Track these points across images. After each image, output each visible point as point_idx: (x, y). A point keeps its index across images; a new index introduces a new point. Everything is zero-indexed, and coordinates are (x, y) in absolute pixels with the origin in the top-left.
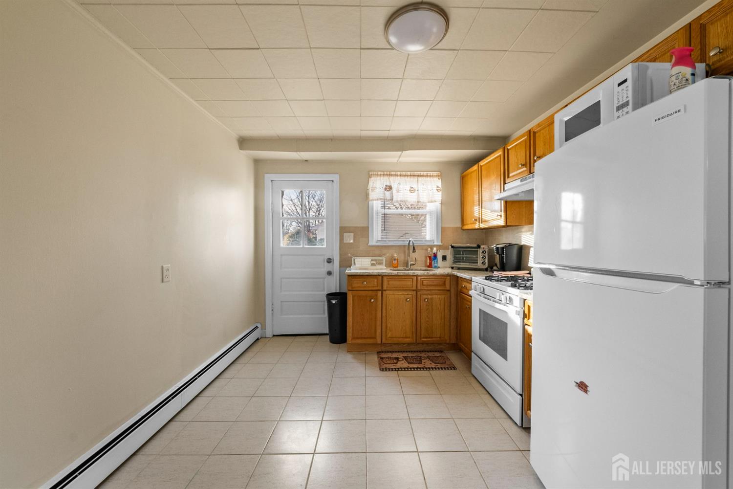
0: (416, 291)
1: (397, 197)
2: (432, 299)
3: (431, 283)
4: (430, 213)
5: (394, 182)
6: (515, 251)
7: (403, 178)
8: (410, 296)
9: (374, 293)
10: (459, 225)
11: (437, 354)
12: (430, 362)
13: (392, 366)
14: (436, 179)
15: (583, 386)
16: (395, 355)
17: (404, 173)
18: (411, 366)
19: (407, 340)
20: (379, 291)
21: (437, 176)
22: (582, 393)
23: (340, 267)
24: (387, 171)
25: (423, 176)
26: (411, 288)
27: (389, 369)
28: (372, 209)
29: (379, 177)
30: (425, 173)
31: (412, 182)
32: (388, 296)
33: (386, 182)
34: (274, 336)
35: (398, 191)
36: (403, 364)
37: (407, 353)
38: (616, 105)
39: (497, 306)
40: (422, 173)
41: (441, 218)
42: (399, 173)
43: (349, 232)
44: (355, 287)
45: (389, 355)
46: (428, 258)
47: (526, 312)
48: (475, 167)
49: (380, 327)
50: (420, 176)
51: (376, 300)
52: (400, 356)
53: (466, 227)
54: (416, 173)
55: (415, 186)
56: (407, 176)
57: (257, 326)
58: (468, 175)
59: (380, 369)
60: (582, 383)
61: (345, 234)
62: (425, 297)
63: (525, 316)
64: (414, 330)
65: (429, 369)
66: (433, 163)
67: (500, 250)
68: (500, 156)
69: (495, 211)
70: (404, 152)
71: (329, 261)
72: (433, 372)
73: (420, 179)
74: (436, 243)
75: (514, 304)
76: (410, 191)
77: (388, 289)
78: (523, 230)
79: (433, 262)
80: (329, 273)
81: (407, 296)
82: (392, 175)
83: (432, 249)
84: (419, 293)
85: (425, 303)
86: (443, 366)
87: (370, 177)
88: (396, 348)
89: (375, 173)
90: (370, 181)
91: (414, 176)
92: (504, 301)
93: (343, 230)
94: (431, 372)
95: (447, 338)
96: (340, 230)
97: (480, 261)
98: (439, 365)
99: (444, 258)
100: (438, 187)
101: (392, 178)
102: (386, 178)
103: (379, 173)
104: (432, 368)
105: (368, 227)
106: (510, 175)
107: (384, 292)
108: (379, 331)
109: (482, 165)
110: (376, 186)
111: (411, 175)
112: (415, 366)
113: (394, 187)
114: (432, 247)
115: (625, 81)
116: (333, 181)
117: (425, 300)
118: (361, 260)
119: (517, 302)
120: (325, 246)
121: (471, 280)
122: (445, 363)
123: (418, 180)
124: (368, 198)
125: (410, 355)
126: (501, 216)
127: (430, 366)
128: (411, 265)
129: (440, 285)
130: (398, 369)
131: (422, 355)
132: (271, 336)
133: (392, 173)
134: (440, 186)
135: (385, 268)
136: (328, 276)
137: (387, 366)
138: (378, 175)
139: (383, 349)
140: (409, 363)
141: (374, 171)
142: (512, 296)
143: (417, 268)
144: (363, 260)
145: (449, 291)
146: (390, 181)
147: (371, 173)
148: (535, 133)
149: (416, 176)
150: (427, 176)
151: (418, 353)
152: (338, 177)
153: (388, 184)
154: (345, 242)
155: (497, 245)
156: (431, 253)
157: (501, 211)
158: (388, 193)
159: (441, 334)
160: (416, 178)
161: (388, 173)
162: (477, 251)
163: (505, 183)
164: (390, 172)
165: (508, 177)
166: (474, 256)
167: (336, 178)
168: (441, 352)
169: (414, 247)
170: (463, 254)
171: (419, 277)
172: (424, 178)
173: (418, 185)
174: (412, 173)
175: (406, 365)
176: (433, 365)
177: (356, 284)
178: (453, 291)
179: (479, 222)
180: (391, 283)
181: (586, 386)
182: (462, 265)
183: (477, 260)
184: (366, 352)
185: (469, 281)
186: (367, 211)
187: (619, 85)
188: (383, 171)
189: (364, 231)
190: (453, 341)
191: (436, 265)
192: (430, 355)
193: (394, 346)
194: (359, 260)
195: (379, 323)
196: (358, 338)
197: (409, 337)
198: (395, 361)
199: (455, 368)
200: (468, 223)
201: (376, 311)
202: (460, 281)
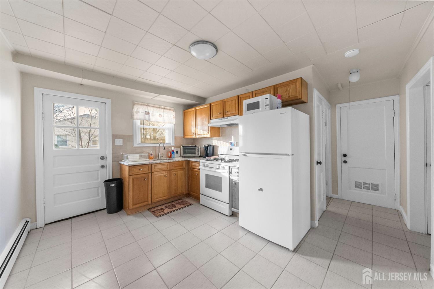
0: (170, 170)
1: (153, 119)
2: (177, 173)
3: (177, 165)
4: (168, 129)
5: (151, 110)
6: (211, 148)
7: (155, 109)
8: (166, 174)
9: (147, 175)
10: (182, 136)
11: (181, 201)
12: (180, 205)
13: (162, 213)
14: (172, 112)
15: (261, 190)
16: (159, 208)
17: (156, 106)
18: (172, 210)
19: (165, 198)
20: (149, 174)
21: (173, 110)
22: (261, 192)
23: (112, 162)
24: (147, 103)
25: (166, 109)
26: (167, 169)
27: (162, 215)
28: (136, 125)
29: (141, 106)
30: (167, 108)
31: (160, 111)
32: (155, 175)
33: (146, 109)
34: (46, 224)
35: (153, 116)
36: (166, 210)
37: (166, 205)
38: (265, 105)
39: (217, 170)
40: (165, 107)
41: (174, 132)
42: (153, 105)
43: (119, 138)
44: (134, 173)
45: (156, 209)
46: (169, 153)
47: (231, 171)
48: (193, 109)
49: (150, 194)
50: (165, 109)
51: (148, 178)
52: (163, 207)
53: (186, 137)
54: (162, 107)
55: (162, 114)
56: (158, 108)
57: (27, 221)
58: (188, 112)
59: (157, 217)
60: (261, 189)
61: (116, 140)
62: (174, 173)
63: (230, 173)
64: (169, 191)
65: (182, 208)
66: (171, 103)
67: (206, 148)
68: (208, 107)
69: (205, 131)
70: (160, 95)
71: (102, 158)
72: (184, 209)
73: (165, 110)
74: (172, 145)
75: (225, 169)
76: (159, 116)
77: (155, 171)
78: (214, 139)
79: (172, 155)
80: (103, 167)
81: (165, 174)
82: (149, 106)
83: (171, 148)
84: (171, 171)
85: (174, 176)
86: (187, 205)
87: (134, 104)
88: (158, 204)
89: (138, 103)
90: (134, 108)
91: (161, 108)
92: (221, 168)
93: (114, 137)
94: (183, 209)
95: (184, 191)
96: (112, 136)
97: (197, 153)
98: (185, 205)
99: (177, 152)
100: (173, 116)
101: (149, 108)
102: (145, 107)
103: (141, 103)
104: (183, 207)
105: (133, 135)
106: (213, 116)
107: (153, 173)
108: (150, 196)
109: (197, 109)
110: (139, 112)
111: (159, 108)
112: (174, 209)
113: (151, 113)
114: (171, 147)
115: (267, 98)
116: (106, 103)
117: (174, 175)
118: (132, 156)
119: (227, 168)
120: (99, 148)
121: (200, 162)
122: (187, 203)
123: (163, 111)
124: (133, 117)
125: (168, 205)
126: (208, 133)
127: (181, 207)
128: (160, 157)
129: (180, 166)
130: (167, 213)
131: (173, 203)
132: (43, 226)
133: (149, 105)
134: (174, 115)
135: (148, 160)
136: (102, 169)
137: (160, 214)
138: (140, 105)
139: (151, 206)
140: (170, 209)
141: (137, 102)
142: (224, 166)
143: (164, 158)
144: (134, 156)
145: (185, 168)
146: (148, 109)
147: (135, 103)
148: (225, 102)
149: (162, 108)
150: (168, 109)
151: (171, 203)
152: (111, 101)
153: (147, 111)
154: (116, 144)
155: (205, 145)
156: (171, 150)
157: (208, 131)
158: (147, 116)
159: (181, 191)
160: (162, 110)
161: (147, 104)
162: (195, 148)
163: (210, 119)
164: (148, 104)
165: (212, 117)
166: (194, 151)
167: (108, 102)
168: (181, 199)
169: (164, 147)
170: (186, 150)
171: (171, 163)
172: (166, 110)
173: (163, 114)
174: (160, 107)
175: (169, 210)
176: (182, 206)
177: (136, 171)
178: (186, 168)
179: (196, 135)
180: (156, 167)
181: (262, 189)
182: (188, 155)
183: (195, 152)
184: (140, 211)
185: (198, 162)
186: (132, 125)
187: (266, 99)
188: (144, 103)
189: (129, 138)
190: (187, 193)
191: (174, 156)
192: (177, 202)
193: (157, 203)
194: (131, 156)
195: (150, 192)
196: (136, 204)
197: (167, 196)
198: (162, 210)
199: (192, 204)
200: (188, 135)
201: (148, 185)
202: (191, 163)
